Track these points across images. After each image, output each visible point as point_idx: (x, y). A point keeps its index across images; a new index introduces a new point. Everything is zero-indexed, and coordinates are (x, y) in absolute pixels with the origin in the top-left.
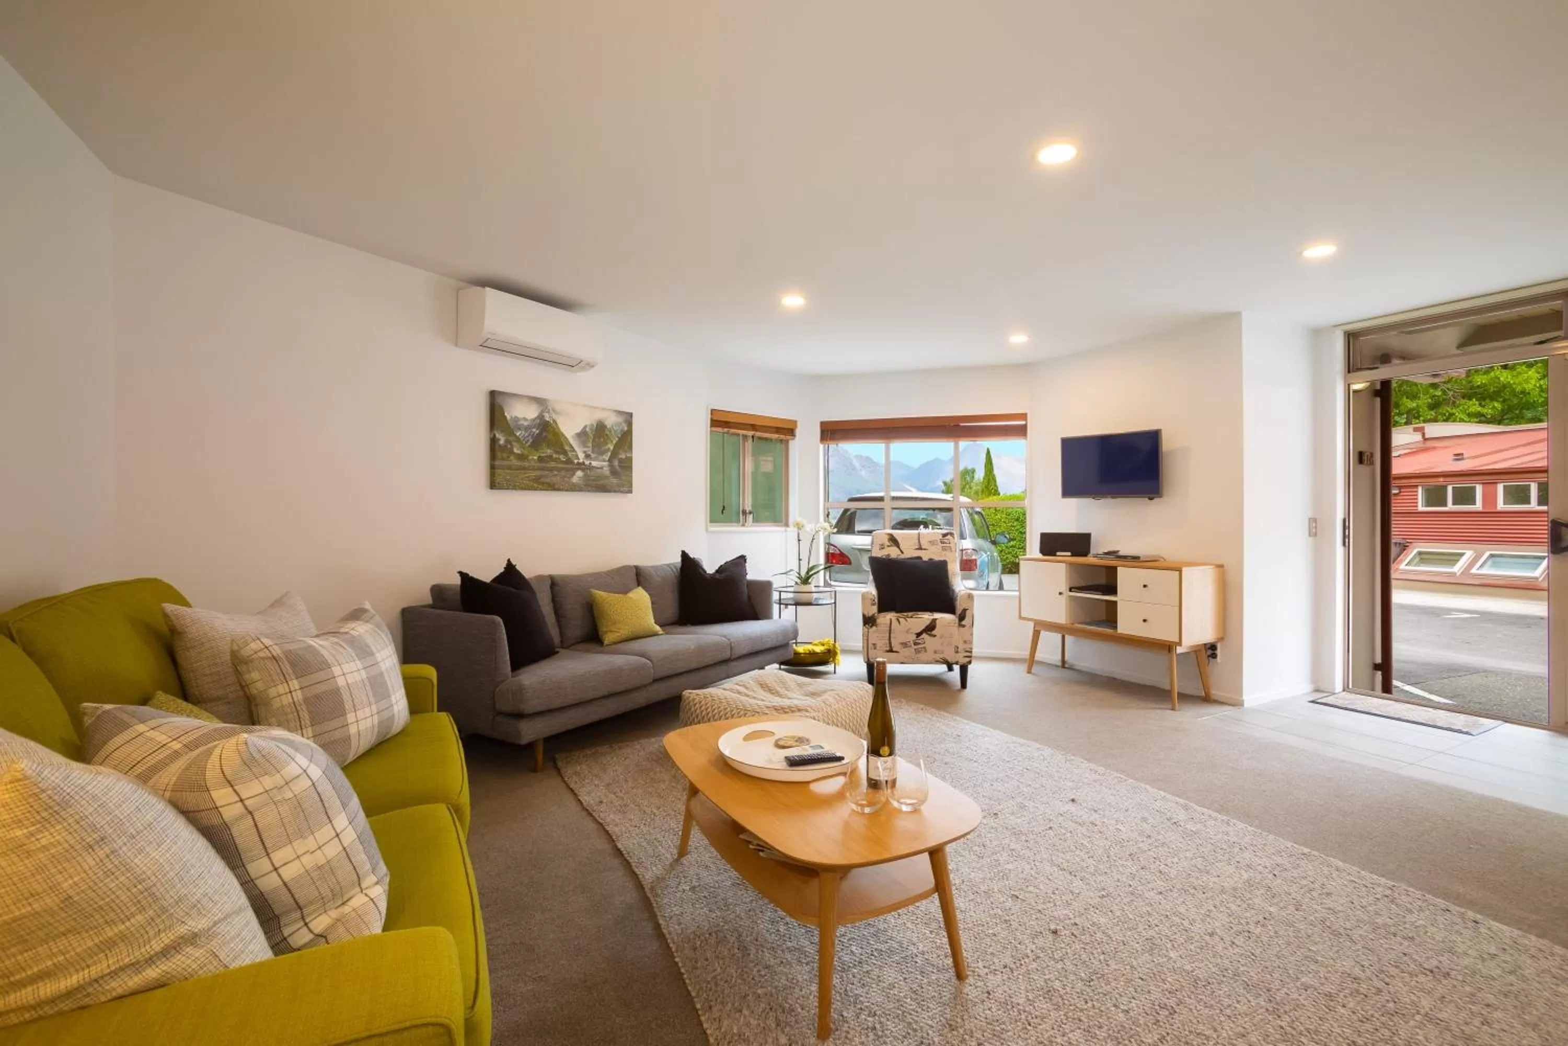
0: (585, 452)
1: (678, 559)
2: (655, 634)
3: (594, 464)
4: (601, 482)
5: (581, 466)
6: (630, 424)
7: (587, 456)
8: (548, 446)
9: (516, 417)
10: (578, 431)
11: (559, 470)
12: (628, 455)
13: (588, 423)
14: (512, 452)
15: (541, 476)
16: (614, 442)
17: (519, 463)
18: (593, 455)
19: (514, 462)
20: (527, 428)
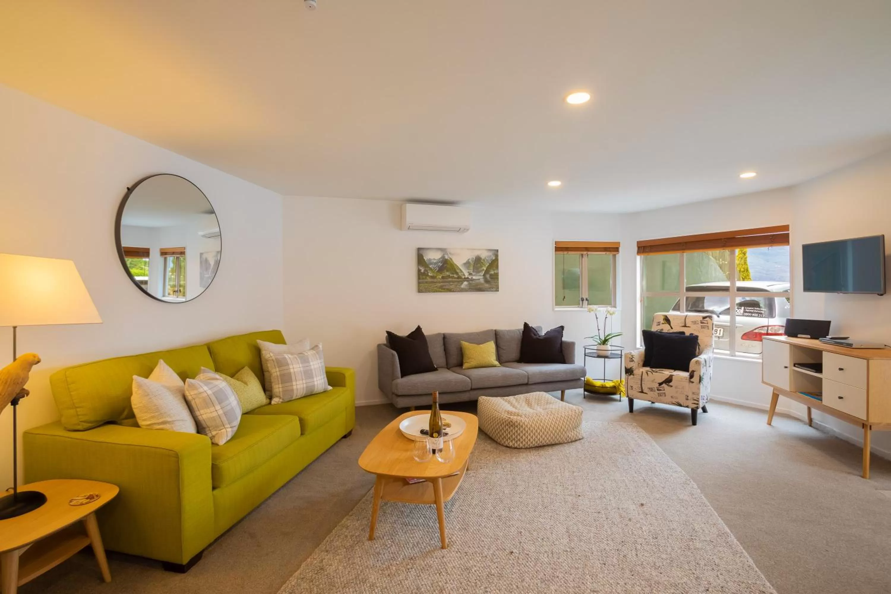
0: (468, 272)
1: (522, 327)
2: (495, 366)
3: (474, 277)
4: (479, 287)
5: (466, 279)
6: (497, 256)
7: (470, 274)
8: (447, 271)
9: (430, 259)
10: (465, 262)
11: (453, 282)
12: (496, 272)
13: (470, 257)
14: (428, 275)
15: (444, 286)
16: (487, 266)
17: (432, 280)
18: (473, 273)
19: (429, 279)
20: (435, 264)
